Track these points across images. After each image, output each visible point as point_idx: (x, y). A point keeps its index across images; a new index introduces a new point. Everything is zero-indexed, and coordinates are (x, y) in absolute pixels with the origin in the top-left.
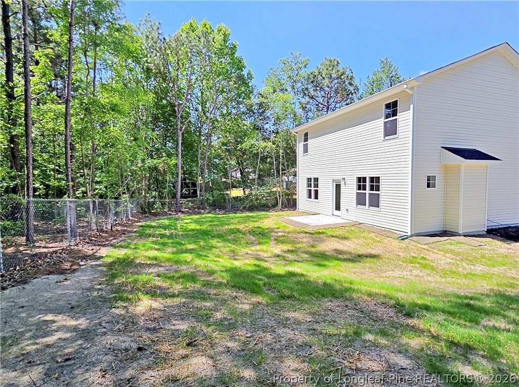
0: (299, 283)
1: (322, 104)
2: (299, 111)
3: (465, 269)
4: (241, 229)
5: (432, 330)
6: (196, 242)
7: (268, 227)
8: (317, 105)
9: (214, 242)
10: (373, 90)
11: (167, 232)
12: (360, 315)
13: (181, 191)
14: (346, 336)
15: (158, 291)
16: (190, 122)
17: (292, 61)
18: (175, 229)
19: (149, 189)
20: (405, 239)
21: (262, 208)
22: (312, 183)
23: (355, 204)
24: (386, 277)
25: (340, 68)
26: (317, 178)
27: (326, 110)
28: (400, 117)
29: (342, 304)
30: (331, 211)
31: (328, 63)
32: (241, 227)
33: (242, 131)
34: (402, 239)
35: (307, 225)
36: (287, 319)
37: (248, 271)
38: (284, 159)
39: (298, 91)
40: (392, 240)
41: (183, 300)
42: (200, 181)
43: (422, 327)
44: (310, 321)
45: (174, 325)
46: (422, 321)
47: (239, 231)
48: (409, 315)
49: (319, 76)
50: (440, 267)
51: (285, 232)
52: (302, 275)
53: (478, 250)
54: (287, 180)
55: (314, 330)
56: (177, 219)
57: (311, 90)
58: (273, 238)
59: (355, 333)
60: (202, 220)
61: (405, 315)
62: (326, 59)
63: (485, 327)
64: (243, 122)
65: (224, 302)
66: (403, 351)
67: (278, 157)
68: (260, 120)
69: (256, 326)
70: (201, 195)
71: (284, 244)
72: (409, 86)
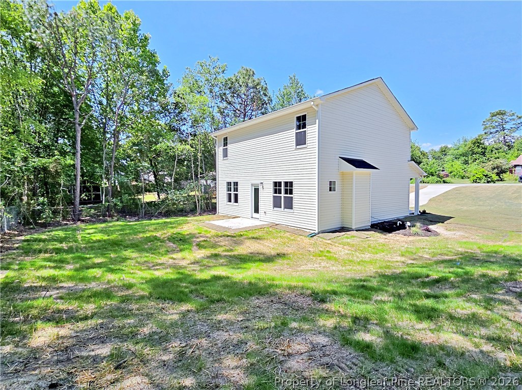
0: (225, 286)
1: (239, 111)
2: (218, 116)
3: (358, 257)
4: (159, 236)
5: (341, 310)
6: (105, 254)
7: (188, 233)
8: (234, 111)
9: (128, 253)
10: (284, 102)
11: (64, 245)
12: (283, 307)
13: (80, 196)
14: (275, 327)
15: (64, 316)
16: (92, 116)
17: (209, 65)
18: (75, 242)
19: (34, 194)
20: (313, 236)
21: (179, 213)
22: (232, 187)
23: (272, 206)
24: (301, 271)
25: (255, 78)
26: (237, 183)
27: (243, 117)
28: (308, 129)
29: (268, 299)
30: (250, 214)
31: (245, 72)
32: (158, 234)
33: (156, 131)
34: (311, 237)
35: (229, 229)
36: (220, 322)
37: (171, 279)
38: (202, 162)
39: (216, 95)
40: (303, 237)
41: (100, 321)
42: (105, 184)
43: (333, 309)
44: (241, 321)
45: (93, 350)
46: (333, 304)
47: (156, 239)
48: (323, 301)
49: (236, 83)
50: (341, 258)
51: (207, 237)
52: (228, 278)
53: (366, 241)
54: (205, 183)
55: (247, 327)
56: (75, 230)
57: (229, 96)
58: (195, 244)
59: (282, 324)
60: (110, 229)
61: (319, 302)
62: (243, 68)
63: (376, 301)
64: (157, 121)
65: (150, 316)
66: (322, 332)
67: (196, 160)
68: (177, 120)
69: (190, 334)
70: (107, 201)
71: (207, 249)
72: (316, 103)
